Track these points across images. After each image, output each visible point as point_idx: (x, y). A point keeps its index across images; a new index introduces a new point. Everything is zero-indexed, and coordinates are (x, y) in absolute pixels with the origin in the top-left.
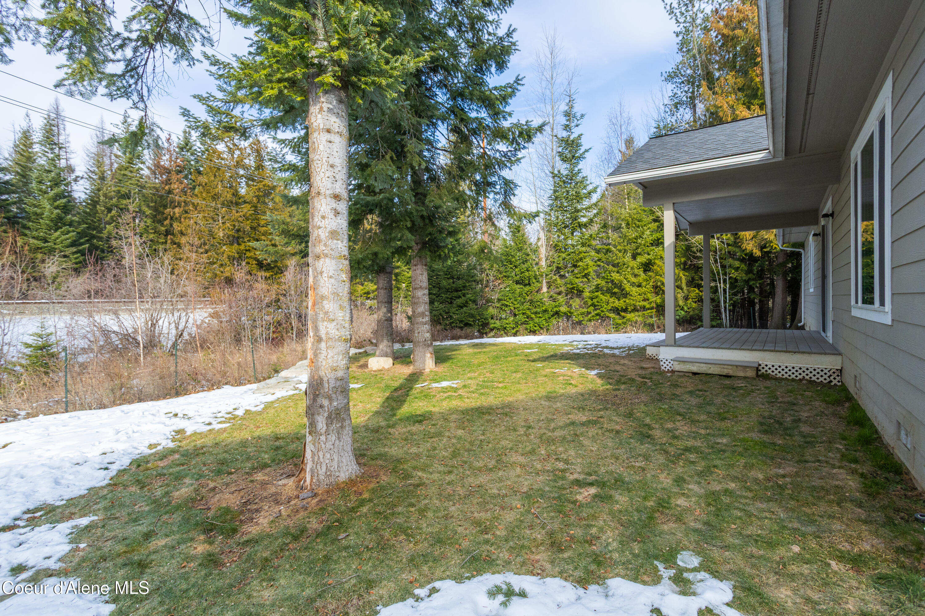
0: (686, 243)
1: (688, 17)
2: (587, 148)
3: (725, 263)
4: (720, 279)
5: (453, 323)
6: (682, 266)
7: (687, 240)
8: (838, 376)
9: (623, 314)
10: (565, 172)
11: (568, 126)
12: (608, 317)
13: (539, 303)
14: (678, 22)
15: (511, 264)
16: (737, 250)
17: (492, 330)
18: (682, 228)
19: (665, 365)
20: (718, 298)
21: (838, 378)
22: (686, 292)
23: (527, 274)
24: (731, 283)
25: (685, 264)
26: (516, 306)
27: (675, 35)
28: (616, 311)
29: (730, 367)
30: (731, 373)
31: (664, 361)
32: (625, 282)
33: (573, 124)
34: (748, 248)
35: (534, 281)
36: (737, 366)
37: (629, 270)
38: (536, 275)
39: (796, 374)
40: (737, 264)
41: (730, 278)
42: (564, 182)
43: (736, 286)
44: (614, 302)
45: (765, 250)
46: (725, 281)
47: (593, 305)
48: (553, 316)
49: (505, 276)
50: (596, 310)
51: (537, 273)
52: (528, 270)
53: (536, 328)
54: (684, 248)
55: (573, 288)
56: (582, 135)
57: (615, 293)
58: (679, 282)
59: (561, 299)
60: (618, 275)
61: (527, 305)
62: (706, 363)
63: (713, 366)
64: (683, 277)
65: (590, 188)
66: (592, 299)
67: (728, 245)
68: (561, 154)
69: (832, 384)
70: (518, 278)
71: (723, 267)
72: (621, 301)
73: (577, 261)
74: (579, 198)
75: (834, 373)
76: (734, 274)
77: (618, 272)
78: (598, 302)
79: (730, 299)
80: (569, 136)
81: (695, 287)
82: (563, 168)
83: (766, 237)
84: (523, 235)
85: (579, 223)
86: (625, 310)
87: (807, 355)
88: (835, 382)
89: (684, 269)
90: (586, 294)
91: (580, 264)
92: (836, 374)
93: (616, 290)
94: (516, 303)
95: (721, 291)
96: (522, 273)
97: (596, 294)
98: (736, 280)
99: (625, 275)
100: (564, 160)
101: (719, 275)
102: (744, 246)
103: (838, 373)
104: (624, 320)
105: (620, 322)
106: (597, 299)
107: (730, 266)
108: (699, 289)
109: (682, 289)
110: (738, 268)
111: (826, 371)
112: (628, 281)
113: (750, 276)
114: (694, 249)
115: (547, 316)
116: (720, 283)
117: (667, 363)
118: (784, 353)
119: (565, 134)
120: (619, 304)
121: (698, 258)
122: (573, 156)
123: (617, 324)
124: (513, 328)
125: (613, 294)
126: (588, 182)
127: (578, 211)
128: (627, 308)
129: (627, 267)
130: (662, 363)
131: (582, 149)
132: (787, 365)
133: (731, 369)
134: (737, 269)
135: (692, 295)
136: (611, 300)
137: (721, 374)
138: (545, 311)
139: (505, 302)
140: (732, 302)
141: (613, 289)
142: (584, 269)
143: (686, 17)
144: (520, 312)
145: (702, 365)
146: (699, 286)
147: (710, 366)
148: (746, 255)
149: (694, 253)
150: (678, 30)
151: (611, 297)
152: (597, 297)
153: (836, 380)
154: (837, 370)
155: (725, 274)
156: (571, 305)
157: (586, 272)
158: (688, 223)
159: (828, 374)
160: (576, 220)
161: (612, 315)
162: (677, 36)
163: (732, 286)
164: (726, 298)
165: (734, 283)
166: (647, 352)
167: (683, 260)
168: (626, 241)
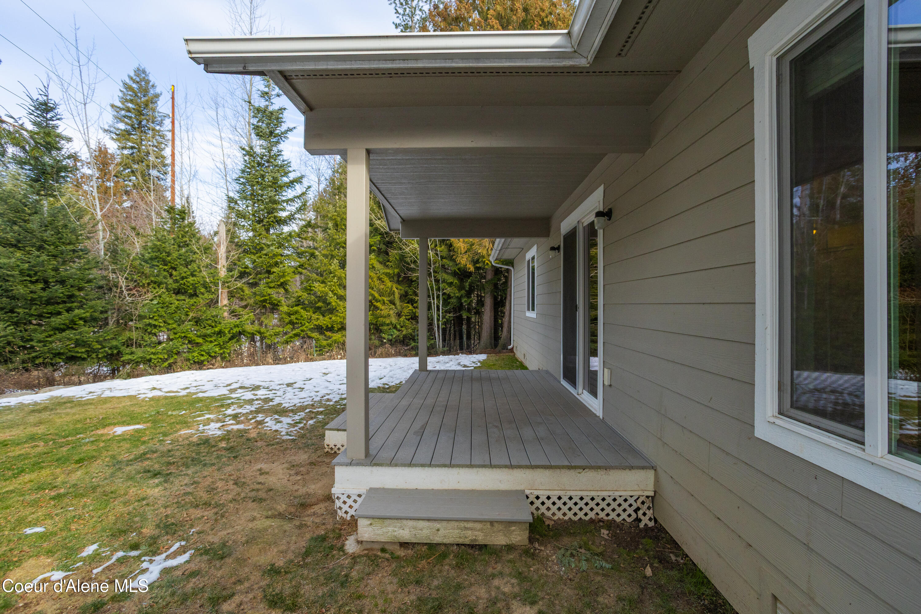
0: (400, 252)
1: (408, 10)
2: (291, 126)
3: (439, 277)
4: (433, 294)
5: (37, 357)
6: (396, 279)
7: (401, 249)
8: (649, 508)
9: (328, 334)
10: (258, 150)
11: (267, 93)
12: (310, 337)
13: (210, 322)
14: (397, 12)
15: (166, 265)
16: (451, 264)
17: (124, 364)
18: (392, 228)
19: (345, 508)
20: (432, 315)
21: (649, 513)
22: (399, 307)
23: (191, 279)
24: (444, 300)
25: (399, 275)
26: (170, 327)
27: (394, 26)
28: (320, 329)
29: (478, 526)
30: (481, 539)
31: (344, 498)
32: (331, 294)
33: (273, 93)
34: (462, 262)
35: (203, 290)
36: (492, 523)
37: (335, 280)
38: (205, 281)
39: (586, 509)
40: (450, 279)
41: (444, 294)
42: (259, 164)
43: (449, 303)
44: (318, 319)
45: (478, 265)
46: (438, 297)
47: (291, 323)
48: (230, 339)
49: (155, 283)
50: (293, 329)
51: (208, 280)
52: (193, 275)
53: (202, 358)
54: (398, 258)
55: (265, 301)
56: (285, 109)
57: (319, 308)
58: (392, 297)
59: (247, 316)
60: (323, 285)
61: (188, 325)
62: (429, 520)
63: (444, 524)
64: (396, 290)
65: (292, 176)
66: (289, 314)
67: (442, 258)
68: (256, 128)
69: (642, 525)
70: (175, 286)
71: (437, 281)
72: (327, 319)
73: (271, 266)
74: (277, 187)
75: (643, 503)
76: (448, 290)
77: (323, 282)
78: (296, 319)
79: (444, 317)
80: (267, 106)
81: (408, 303)
82: (259, 146)
83: (479, 251)
84: (191, 225)
85: (275, 217)
86: (331, 329)
87: (602, 472)
88: (645, 521)
89: (398, 282)
90: (284, 308)
91: (275, 269)
92: (646, 505)
93: (320, 304)
94: (171, 322)
95: (434, 307)
96: (183, 278)
97: (296, 308)
98: (449, 297)
99: (331, 286)
100: (260, 135)
101: (432, 290)
102: (458, 260)
103: (648, 503)
104: (329, 341)
105: (325, 343)
106: (297, 316)
107: (444, 281)
108: (412, 305)
109: (394, 304)
110: (452, 283)
111: (631, 501)
112: (335, 294)
113: (463, 292)
114: (408, 260)
115: (221, 340)
116: (434, 299)
117: (350, 502)
118: (567, 471)
119: (261, 103)
120: (324, 321)
121: (413, 270)
122: (271, 133)
123: (321, 346)
124: (165, 360)
125: (317, 310)
126: (290, 169)
127: (276, 202)
128: (332, 327)
129: (334, 277)
130: (338, 503)
131: (284, 127)
132: (572, 493)
133: (481, 530)
134: (450, 284)
135: (406, 311)
136: (315, 316)
137: (461, 541)
138: (220, 333)
139: (153, 322)
140: (445, 320)
141: (316, 303)
142: (280, 277)
143: (405, 9)
144: (177, 336)
145: (421, 524)
146: (412, 302)
147: (437, 525)
148: (459, 269)
149: (408, 264)
150: (398, 21)
151: (314, 313)
152: (296, 312)
153: (647, 517)
154: (648, 497)
155: (438, 289)
156: (262, 322)
157: (282, 280)
158: (399, 220)
159: (635, 506)
160: (272, 213)
161: (315, 335)
162: (396, 27)
163: (446, 302)
164: (439, 316)
165: (447, 298)
166: (327, 442)
167: (396, 271)
168: (333, 244)
